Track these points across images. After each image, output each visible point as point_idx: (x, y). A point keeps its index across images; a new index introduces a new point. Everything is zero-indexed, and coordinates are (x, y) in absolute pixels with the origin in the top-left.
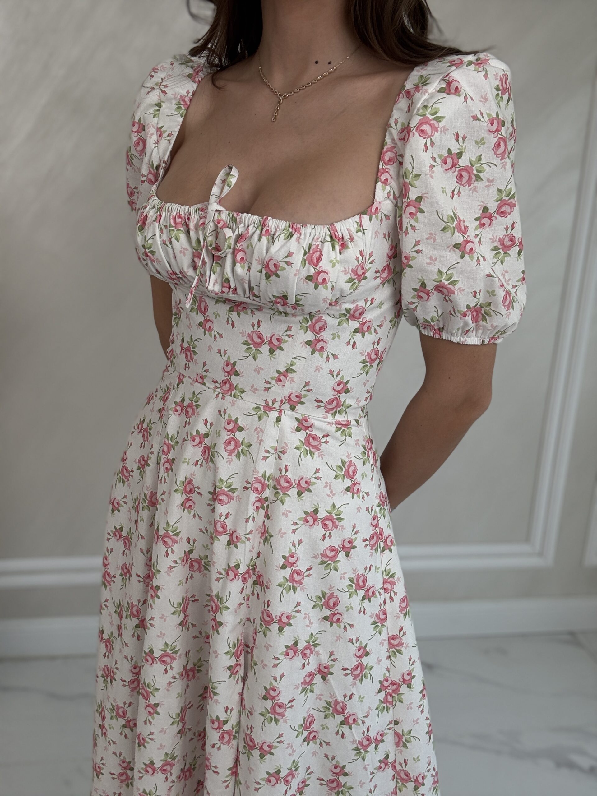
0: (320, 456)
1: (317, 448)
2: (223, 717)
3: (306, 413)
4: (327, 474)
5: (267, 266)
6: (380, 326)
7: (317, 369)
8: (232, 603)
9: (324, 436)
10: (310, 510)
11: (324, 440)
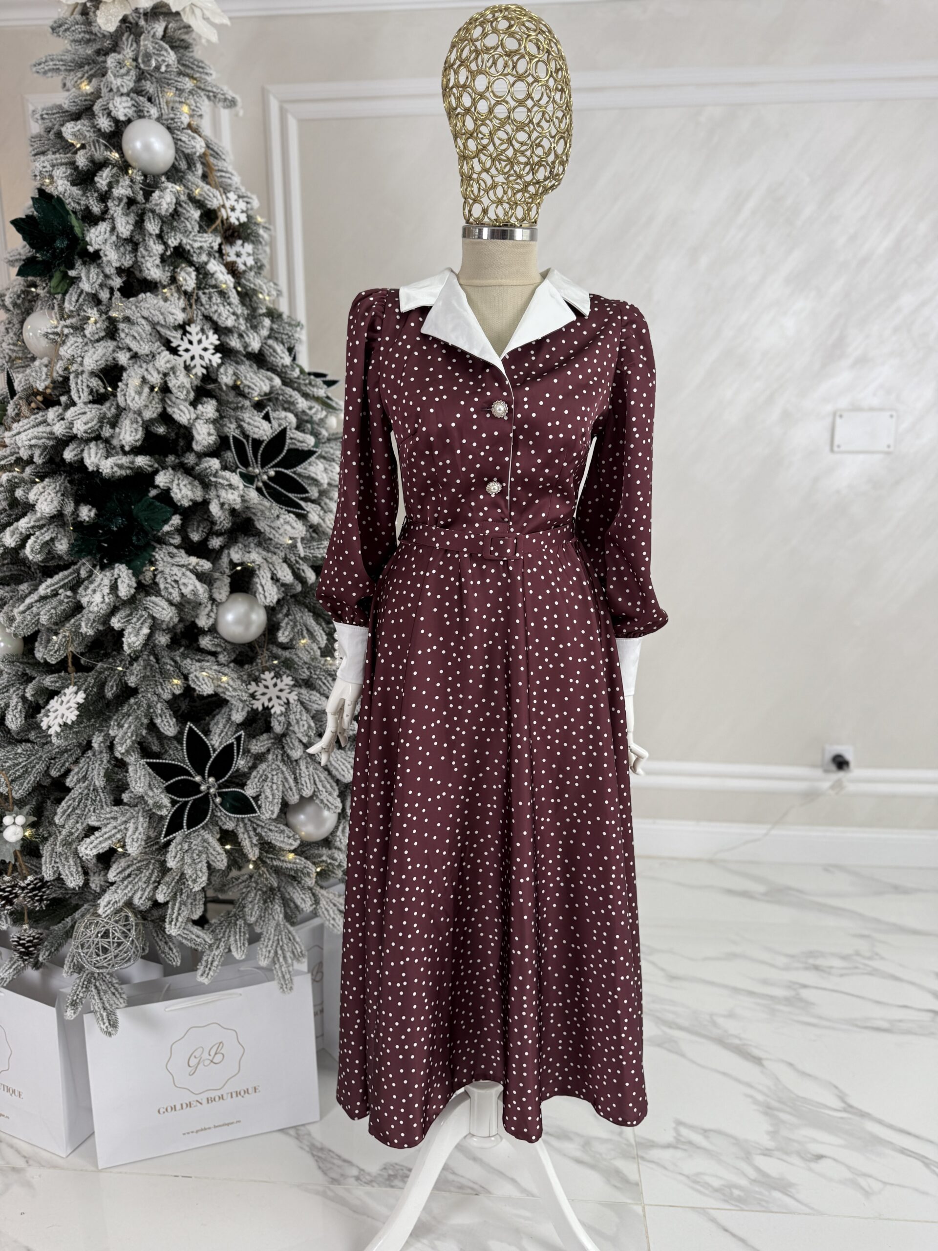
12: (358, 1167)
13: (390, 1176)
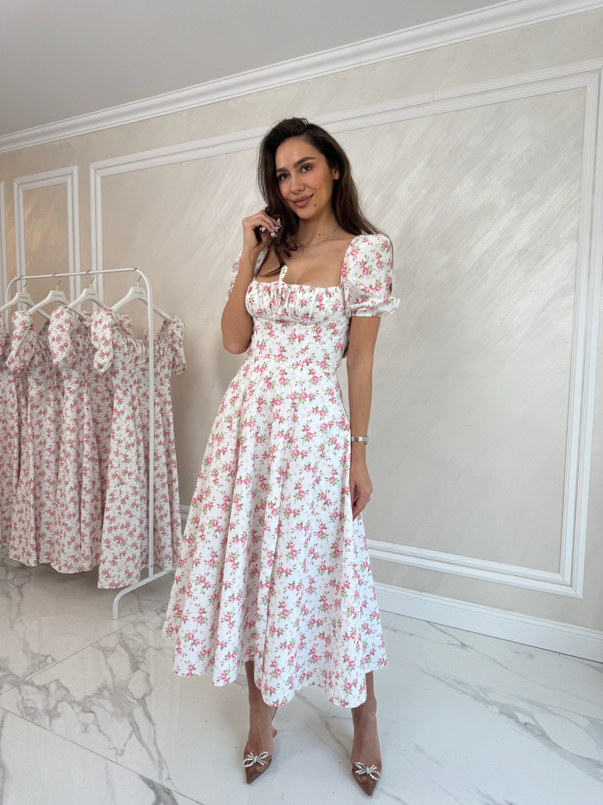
0: (319, 385)
1: (317, 382)
2: (274, 502)
3: (313, 367)
4: (322, 393)
5: (302, 302)
6: (341, 333)
7: (318, 348)
8: (280, 447)
9: (320, 377)
10: (315, 407)
11: (320, 378)
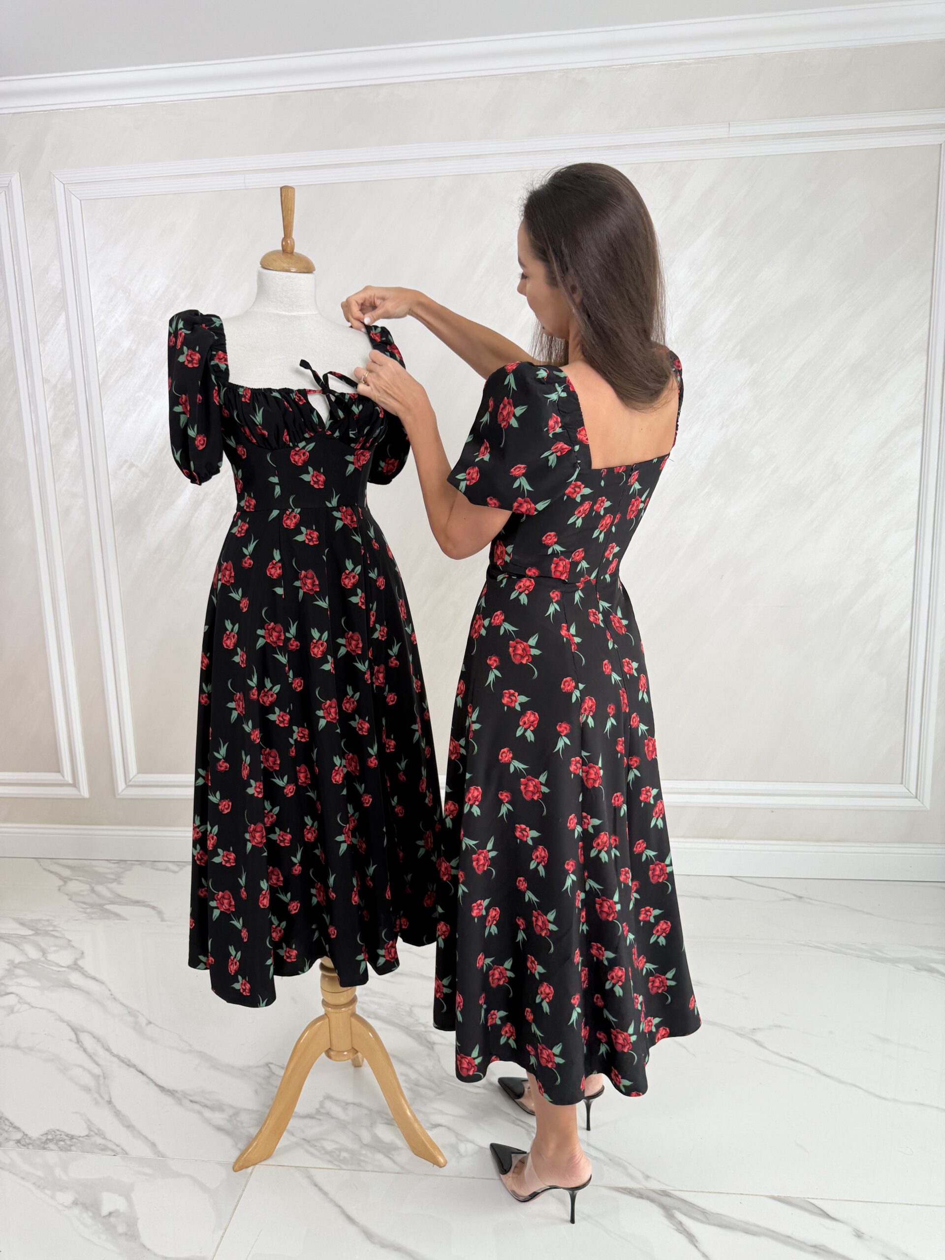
12: (24, 1132)
13: (47, 1139)
